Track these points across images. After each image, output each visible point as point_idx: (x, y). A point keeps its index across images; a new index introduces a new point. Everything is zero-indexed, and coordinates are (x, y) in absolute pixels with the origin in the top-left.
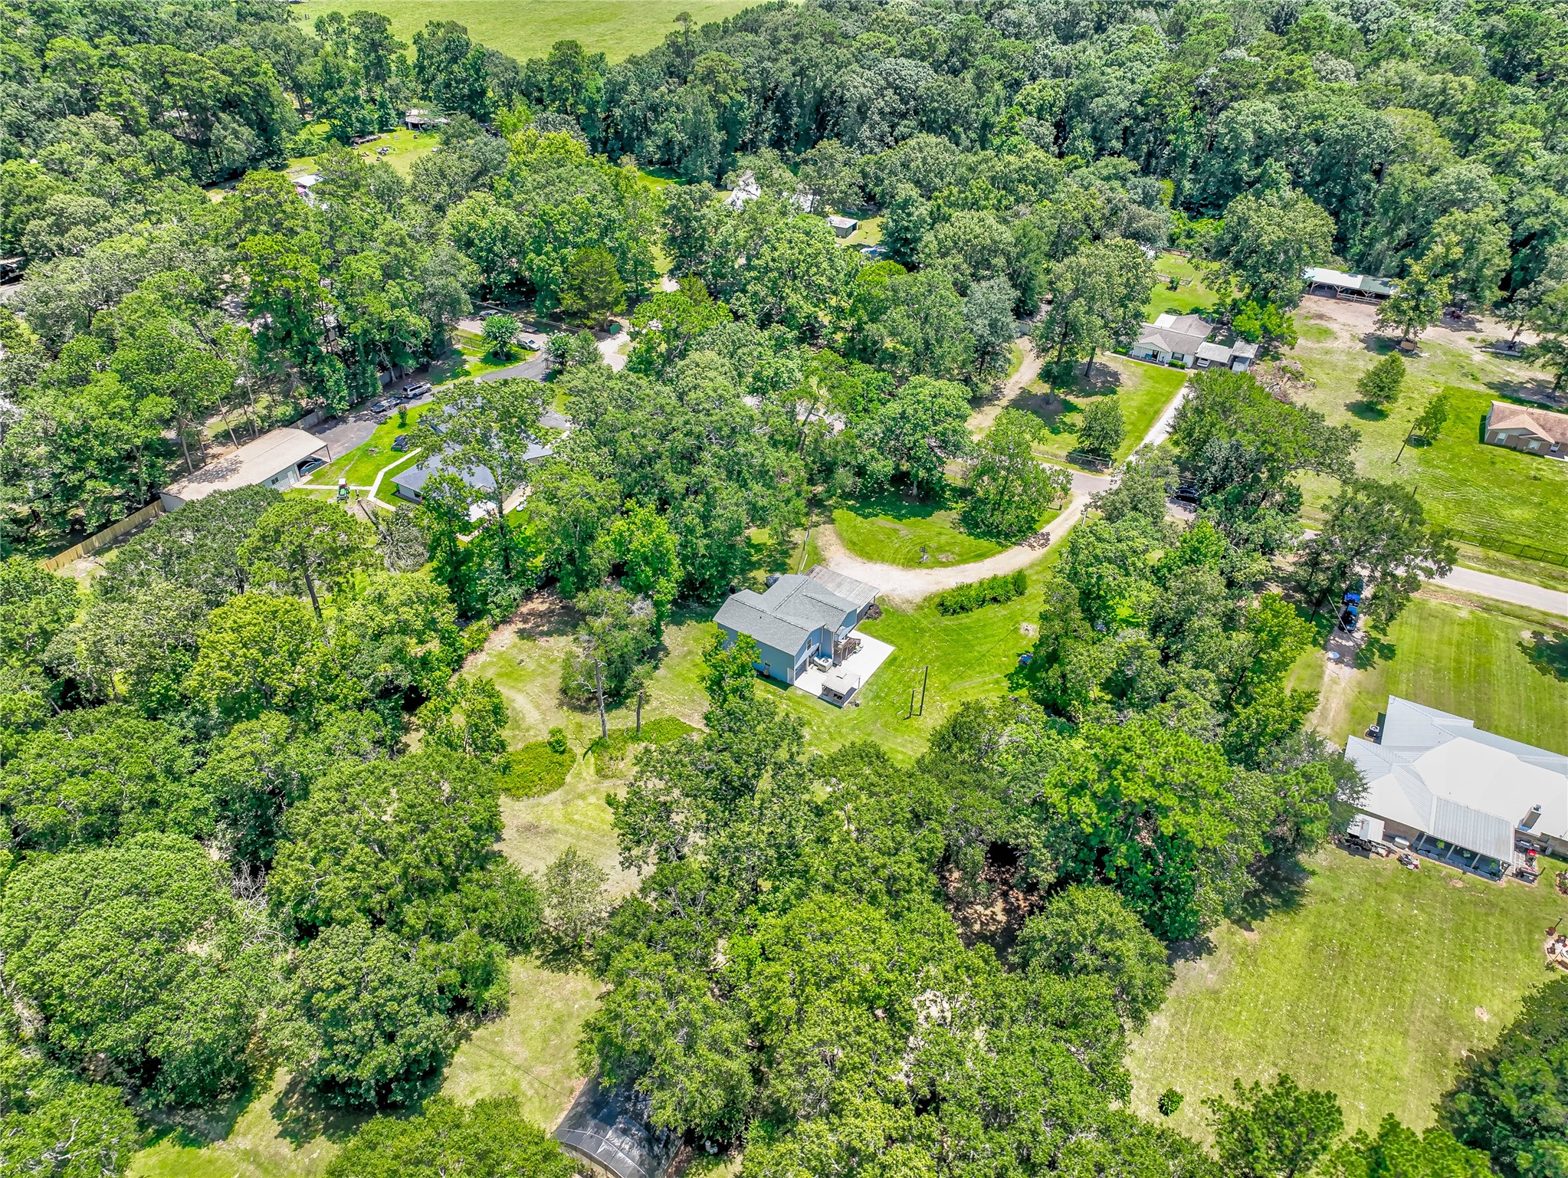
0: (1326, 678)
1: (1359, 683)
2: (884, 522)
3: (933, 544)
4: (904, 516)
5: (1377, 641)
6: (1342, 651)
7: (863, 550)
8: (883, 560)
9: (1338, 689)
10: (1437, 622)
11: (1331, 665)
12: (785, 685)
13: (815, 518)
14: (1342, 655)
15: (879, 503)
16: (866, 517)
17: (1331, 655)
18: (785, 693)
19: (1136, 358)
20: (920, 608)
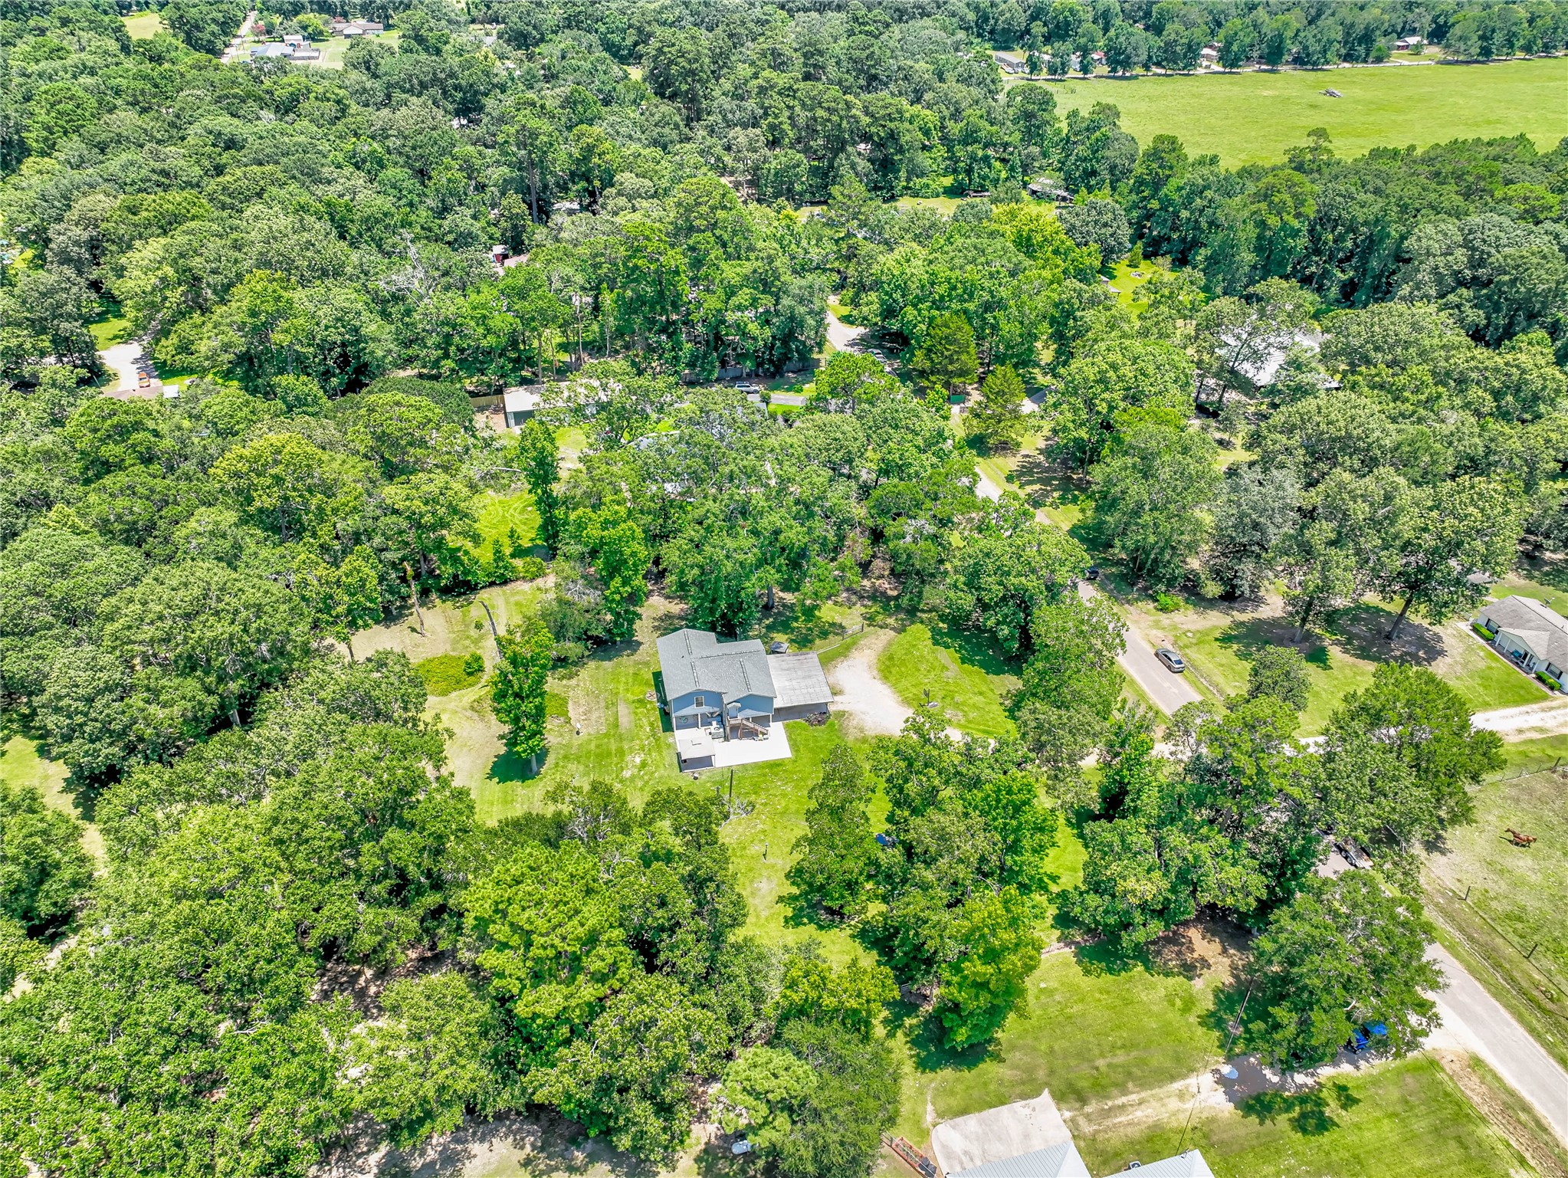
0: (1178, 1085)
1: (1212, 1120)
2: (948, 657)
3: (958, 698)
4: (972, 663)
5: (1320, 1103)
6: (1249, 1075)
7: (888, 668)
8: (894, 686)
9: (1173, 1104)
10: (1453, 1151)
11: (1207, 1079)
12: (668, 727)
13: (891, 621)
14: (1240, 1081)
15: (968, 640)
16: (936, 643)
17: (1226, 1069)
18: (661, 734)
19: (1499, 649)
20: (864, 740)
